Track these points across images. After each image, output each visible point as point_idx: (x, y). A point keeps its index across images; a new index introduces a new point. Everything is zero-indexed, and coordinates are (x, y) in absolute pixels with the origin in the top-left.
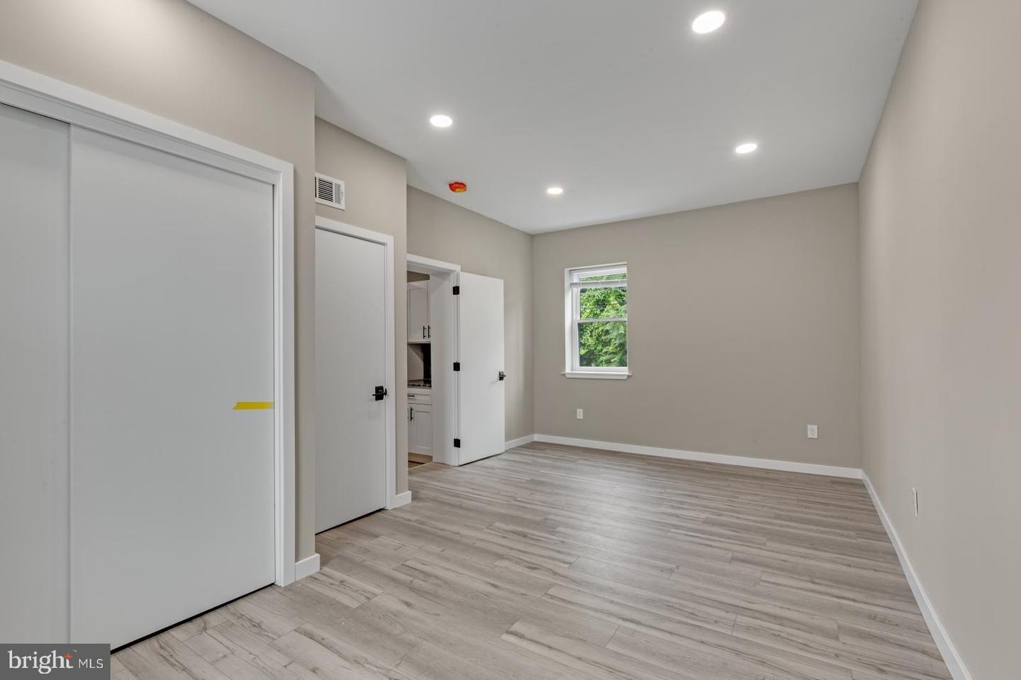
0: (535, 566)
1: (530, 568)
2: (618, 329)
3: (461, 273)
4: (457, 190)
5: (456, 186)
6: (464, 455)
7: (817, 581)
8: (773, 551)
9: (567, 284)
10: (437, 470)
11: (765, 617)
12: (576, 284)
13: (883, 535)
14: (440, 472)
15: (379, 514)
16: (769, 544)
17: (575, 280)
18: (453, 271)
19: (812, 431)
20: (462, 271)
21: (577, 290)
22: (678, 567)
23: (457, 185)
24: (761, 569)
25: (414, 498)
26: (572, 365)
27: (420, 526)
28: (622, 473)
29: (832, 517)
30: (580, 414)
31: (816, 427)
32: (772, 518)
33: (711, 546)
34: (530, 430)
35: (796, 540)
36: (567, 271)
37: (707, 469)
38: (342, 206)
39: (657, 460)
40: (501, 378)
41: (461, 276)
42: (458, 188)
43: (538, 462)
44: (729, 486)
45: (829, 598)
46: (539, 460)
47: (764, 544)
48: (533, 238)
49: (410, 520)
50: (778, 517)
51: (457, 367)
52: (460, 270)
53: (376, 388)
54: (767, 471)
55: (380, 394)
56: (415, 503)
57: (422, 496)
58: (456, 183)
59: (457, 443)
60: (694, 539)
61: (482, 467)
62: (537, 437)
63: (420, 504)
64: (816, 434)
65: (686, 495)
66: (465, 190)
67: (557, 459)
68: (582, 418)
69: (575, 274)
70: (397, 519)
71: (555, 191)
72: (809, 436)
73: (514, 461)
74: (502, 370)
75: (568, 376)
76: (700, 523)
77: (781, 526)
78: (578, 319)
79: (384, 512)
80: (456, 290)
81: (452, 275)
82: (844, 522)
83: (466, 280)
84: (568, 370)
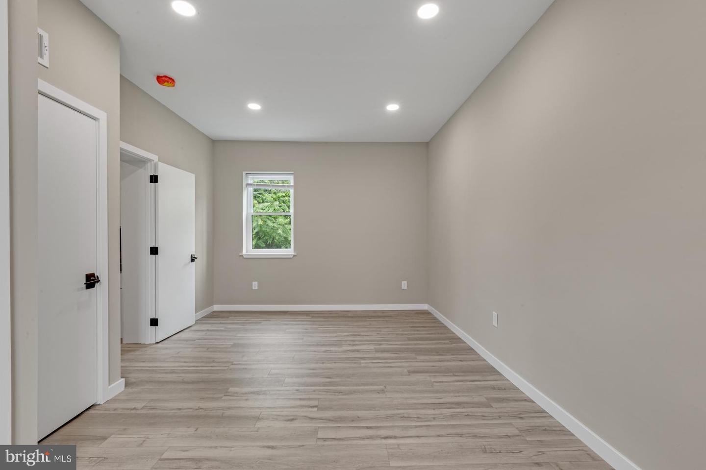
0: (292, 418)
1: (289, 420)
2: (257, 221)
3: (160, 163)
4: (166, 83)
5: (162, 80)
6: (162, 332)
7: (456, 374)
8: (423, 362)
9: (244, 185)
10: (135, 350)
11: (453, 406)
12: (251, 184)
13: (458, 340)
14: (138, 353)
15: (90, 412)
16: (418, 357)
17: (250, 181)
18: (151, 160)
19: (404, 285)
20: (159, 161)
21: (251, 189)
22: (385, 387)
23: (166, 79)
24: (428, 374)
25: (127, 385)
26: (248, 248)
27: (151, 412)
28: (297, 326)
29: (432, 334)
30: (255, 285)
31: (406, 282)
32: (406, 341)
33: (391, 367)
34: (211, 303)
35: (429, 352)
36: (244, 173)
37: (349, 315)
38: (45, 61)
39: (317, 314)
40: (193, 260)
41: (158, 165)
42: (168, 82)
43: (230, 328)
44: (370, 324)
45: (468, 383)
46: (229, 326)
47: (416, 358)
48: (215, 144)
49: (135, 409)
50: (409, 339)
51: (154, 251)
52: (157, 160)
53: (87, 275)
54: (383, 311)
55: (91, 281)
56: (130, 390)
57: (133, 380)
58: (165, 77)
59: (154, 322)
60: (377, 365)
61: (180, 340)
62: (216, 308)
63: (136, 389)
64: (406, 287)
65: (351, 335)
66: (174, 86)
67: (244, 323)
68: (257, 288)
69: (250, 177)
70: (119, 412)
71: (254, 106)
72: (403, 288)
73: (208, 330)
74: (193, 253)
75: (245, 257)
76: (374, 353)
77: (415, 344)
78: (252, 211)
79: (97, 408)
80: (154, 179)
81: (149, 164)
82: (437, 336)
83: (164, 171)
84: (244, 252)
